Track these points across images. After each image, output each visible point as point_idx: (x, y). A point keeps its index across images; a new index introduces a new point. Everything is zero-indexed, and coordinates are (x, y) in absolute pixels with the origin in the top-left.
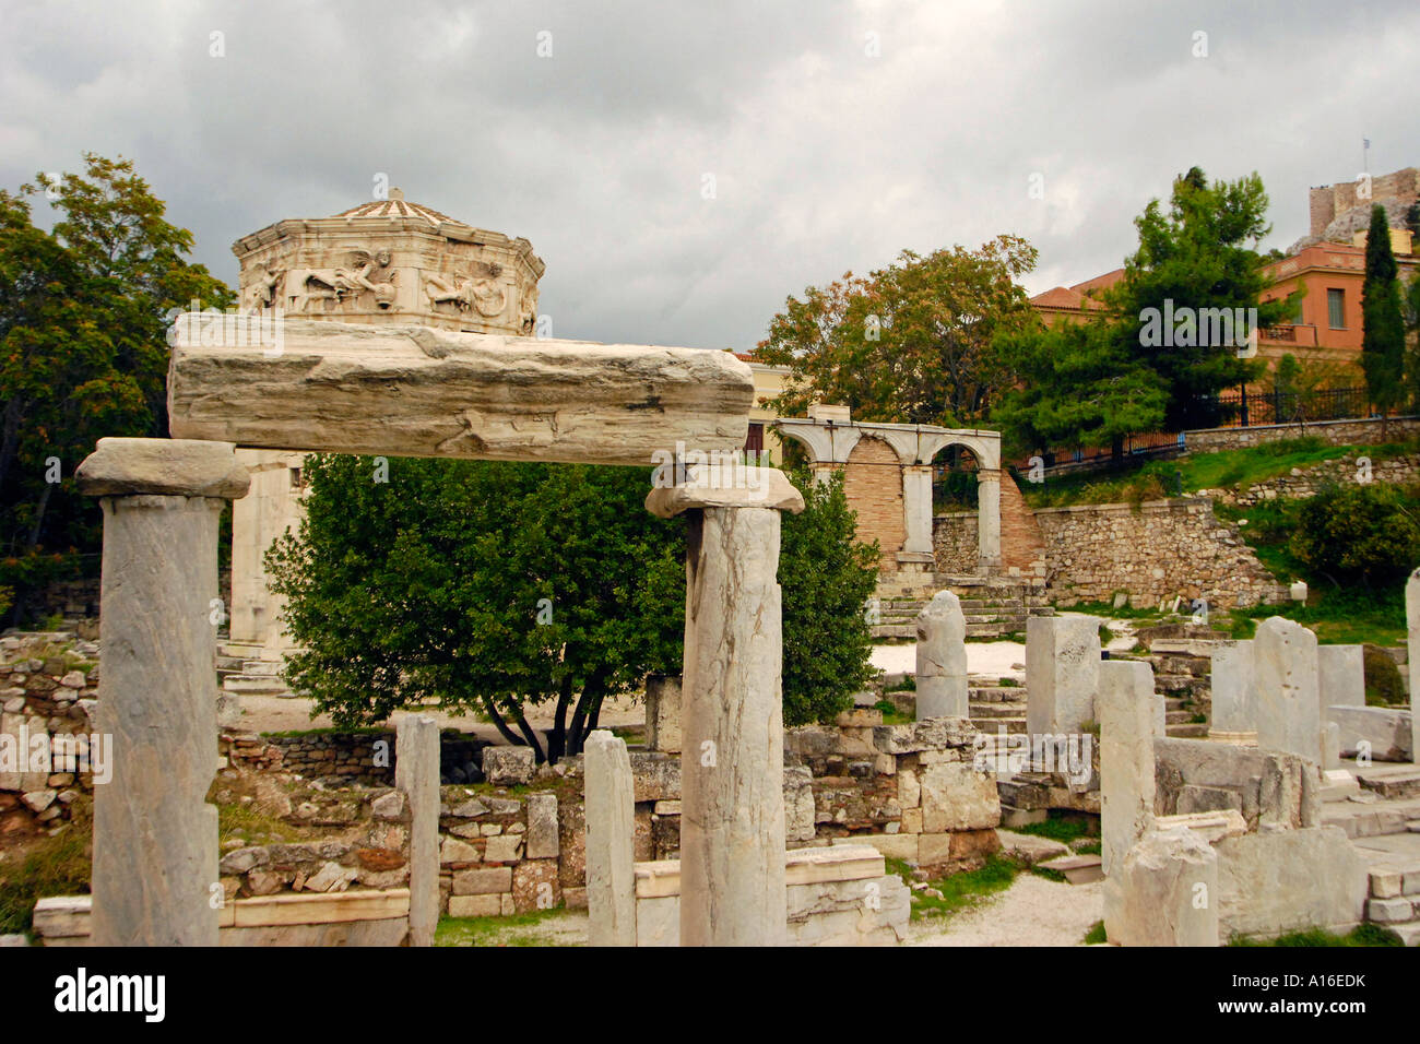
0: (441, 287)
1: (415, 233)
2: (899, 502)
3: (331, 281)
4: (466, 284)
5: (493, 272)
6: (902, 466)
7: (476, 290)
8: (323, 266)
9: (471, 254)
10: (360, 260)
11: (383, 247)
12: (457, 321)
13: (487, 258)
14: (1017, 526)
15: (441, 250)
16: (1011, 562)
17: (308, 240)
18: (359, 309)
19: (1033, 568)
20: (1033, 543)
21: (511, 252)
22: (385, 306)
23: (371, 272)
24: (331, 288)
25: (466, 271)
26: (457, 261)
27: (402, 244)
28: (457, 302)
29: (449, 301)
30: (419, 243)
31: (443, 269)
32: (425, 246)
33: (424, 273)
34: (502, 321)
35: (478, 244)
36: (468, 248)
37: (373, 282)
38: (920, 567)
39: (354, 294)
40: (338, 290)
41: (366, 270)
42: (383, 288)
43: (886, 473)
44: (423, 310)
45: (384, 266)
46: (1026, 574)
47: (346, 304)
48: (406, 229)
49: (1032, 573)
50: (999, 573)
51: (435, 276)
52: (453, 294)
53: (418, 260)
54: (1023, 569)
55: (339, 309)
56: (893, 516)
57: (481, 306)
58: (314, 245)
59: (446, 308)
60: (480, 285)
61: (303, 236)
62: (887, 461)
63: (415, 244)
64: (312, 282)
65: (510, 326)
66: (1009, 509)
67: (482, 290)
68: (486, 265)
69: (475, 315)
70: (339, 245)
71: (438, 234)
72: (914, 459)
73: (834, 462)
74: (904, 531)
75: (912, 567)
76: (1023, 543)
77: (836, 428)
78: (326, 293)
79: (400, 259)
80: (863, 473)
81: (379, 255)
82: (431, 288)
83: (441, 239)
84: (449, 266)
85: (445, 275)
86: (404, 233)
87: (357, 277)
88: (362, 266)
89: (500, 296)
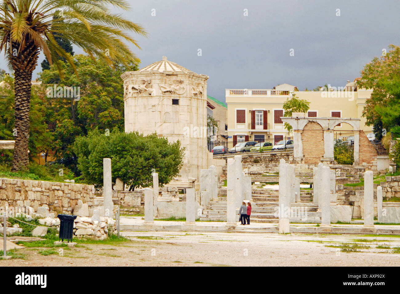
0: (165, 88)
1: (156, 74)
2: (322, 142)
3: (137, 88)
4: (172, 86)
5: (181, 82)
6: (323, 131)
7: (176, 88)
8: (136, 84)
9: (174, 78)
10: (144, 82)
11: (149, 79)
12: (170, 97)
13: (179, 78)
14: (366, 149)
15: (165, 78)
16: (363, 161)
17: (132, 77)
18: (144, 95)
19: (372, 163)
20: (372, 154)
21: (187, 76)
22: (150, 94)
23: (146, 85)
24: (138, 90)
25: (172, 83)
26: (169, 80)
27: (154, 77)
28: (170, 92)
29: (168, 91)
30: (158, 77)
31: (165, 83)
32: (160, 77)
33: (160, 85)
34: (185, 95)
35: (176, 75)
36: (173, 76)
37: (147, 88)
38: (329, 162)
39: (143, 91)
40: (139, 90)
41: (145, 85)
42: (149, 89)
43: (318, 133)
44: (160, 95)
45: (149, 84)
46: (369, 165)
47: (141, 94)
48: (154, 73)
49: (371, 165)
50: (359, 164)
51: (163, 85)
52: (168, 90)
53: (158, 81)
54: (368, 163)
55: (140, 95)
56: (320, 146)
57: (177, 92)
58: (133, 78)
59: (167, 93)
60: (177, 86)
61: (131, 76)
62: (318, 129)
63: (157, 77)
64: (133, 88)
65: (187, 96)
66: (363, 143)
67: (177, 88)
68: (178, 81)
69: (176, 94)
70: (139, 78)
71: (163, 74)
72: (327, 128)
73: (298, 130)
74: (324, 151)
75: (326, 162)
76: (368, 155)
77: (299, 119)
78: (136, 91)
79: (153, 81)
80: (310, 133)
81: (148, 81)
82: (162, 88)
83: (164, 75)
84: (167, 82)
85: (166, 85)
86: (153, 75)
87: (143, 87)
88: (144, 83)
89: (184, 88)
